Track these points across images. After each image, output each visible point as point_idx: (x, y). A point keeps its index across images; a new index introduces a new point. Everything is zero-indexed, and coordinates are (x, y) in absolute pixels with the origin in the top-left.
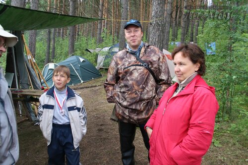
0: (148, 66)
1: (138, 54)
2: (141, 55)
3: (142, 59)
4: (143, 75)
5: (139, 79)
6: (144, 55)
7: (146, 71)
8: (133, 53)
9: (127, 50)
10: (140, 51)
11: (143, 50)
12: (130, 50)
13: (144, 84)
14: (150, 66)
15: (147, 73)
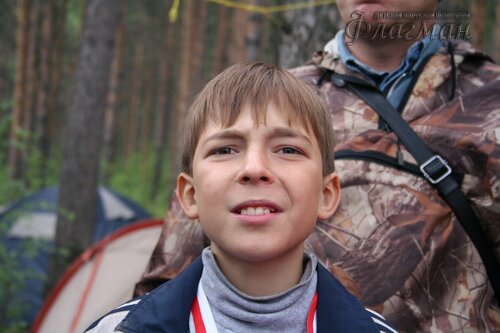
0: (458, 176)
1: (393, 95)
2: (415, 103)
3: (420, 128)
4: (413, 229)
5: (378, 251)
6: (434, 106)
7: (435, 208)
8: (361, 84)
9: (326, 64)
10: (414, 76)
11: (435, 73)
12: (345, 58)
13: (416, 293)
14: (470, 181)
15: (441, 220)
